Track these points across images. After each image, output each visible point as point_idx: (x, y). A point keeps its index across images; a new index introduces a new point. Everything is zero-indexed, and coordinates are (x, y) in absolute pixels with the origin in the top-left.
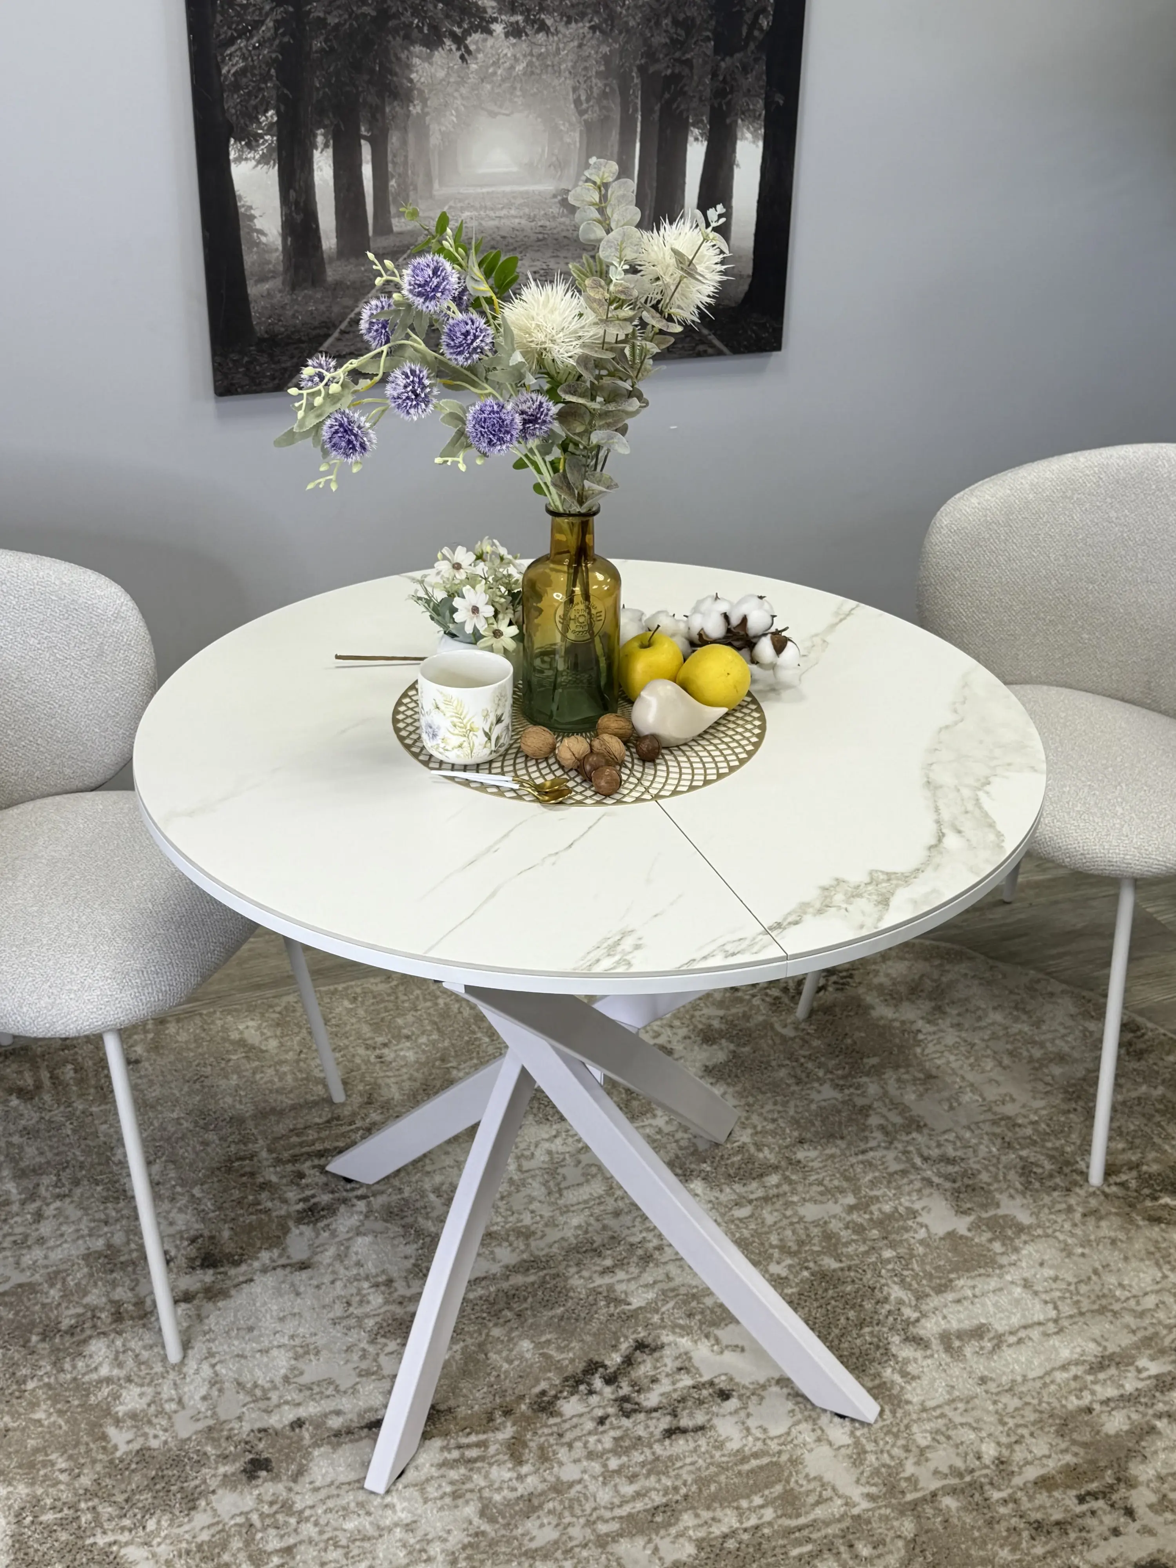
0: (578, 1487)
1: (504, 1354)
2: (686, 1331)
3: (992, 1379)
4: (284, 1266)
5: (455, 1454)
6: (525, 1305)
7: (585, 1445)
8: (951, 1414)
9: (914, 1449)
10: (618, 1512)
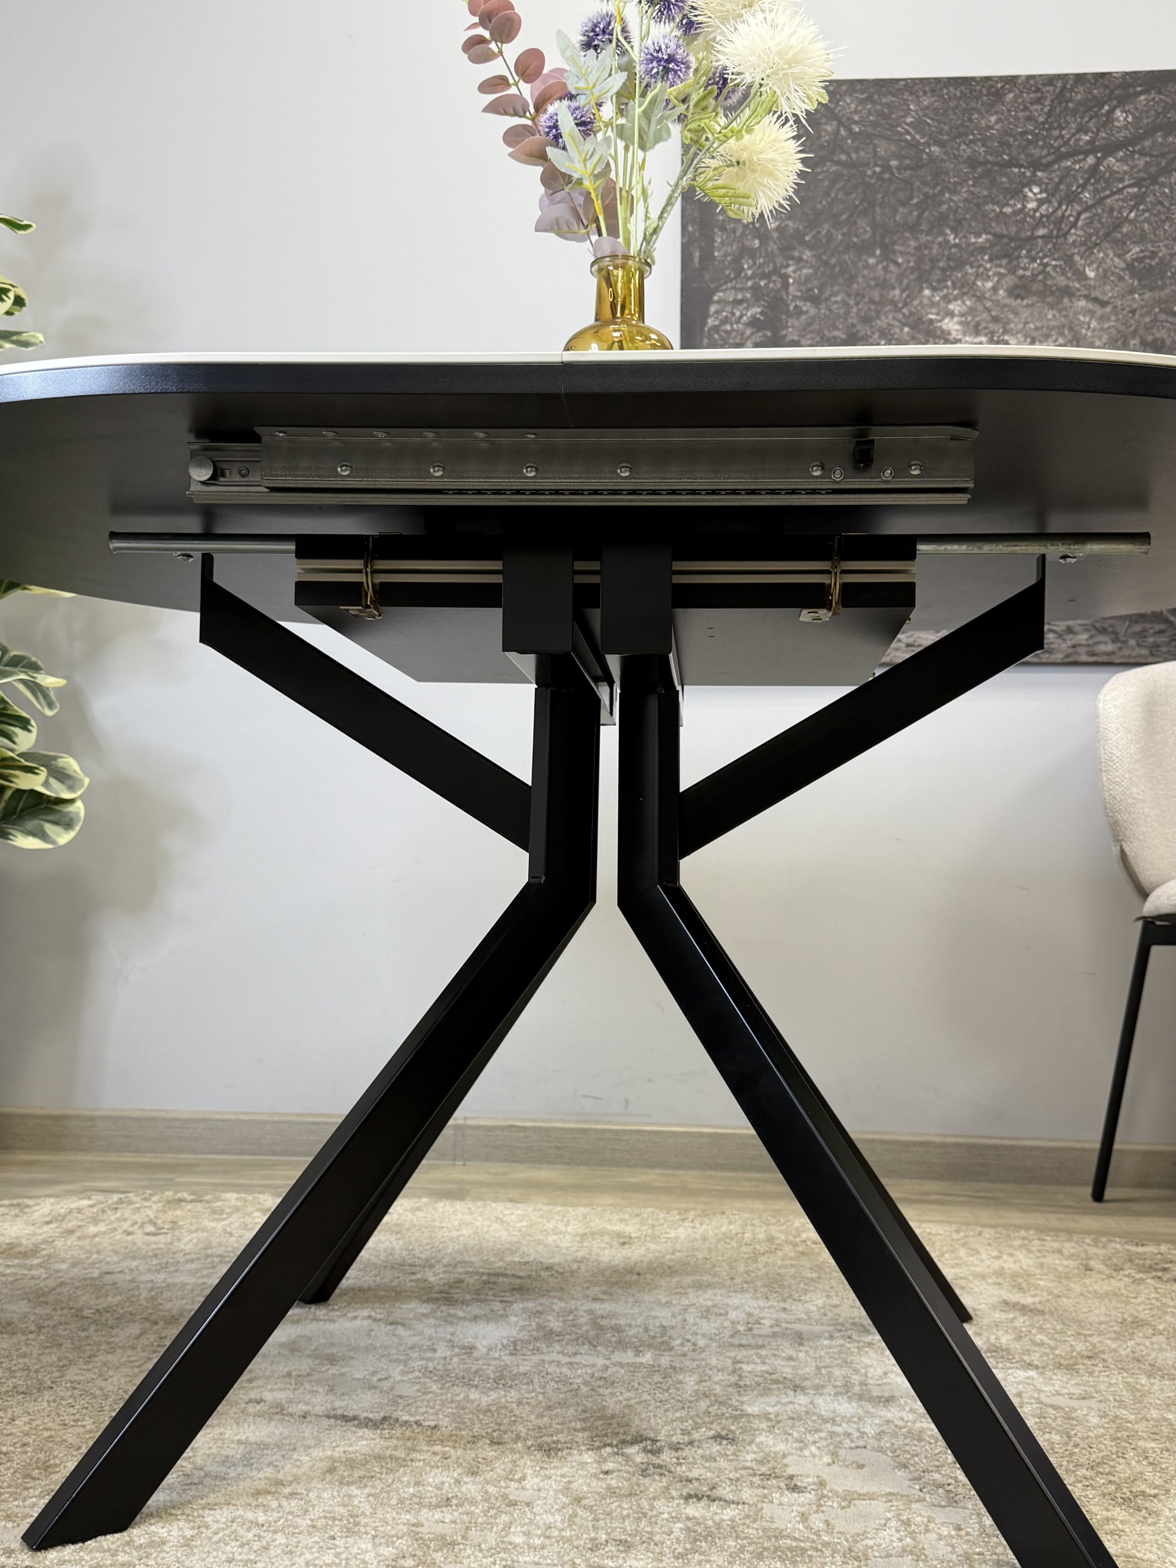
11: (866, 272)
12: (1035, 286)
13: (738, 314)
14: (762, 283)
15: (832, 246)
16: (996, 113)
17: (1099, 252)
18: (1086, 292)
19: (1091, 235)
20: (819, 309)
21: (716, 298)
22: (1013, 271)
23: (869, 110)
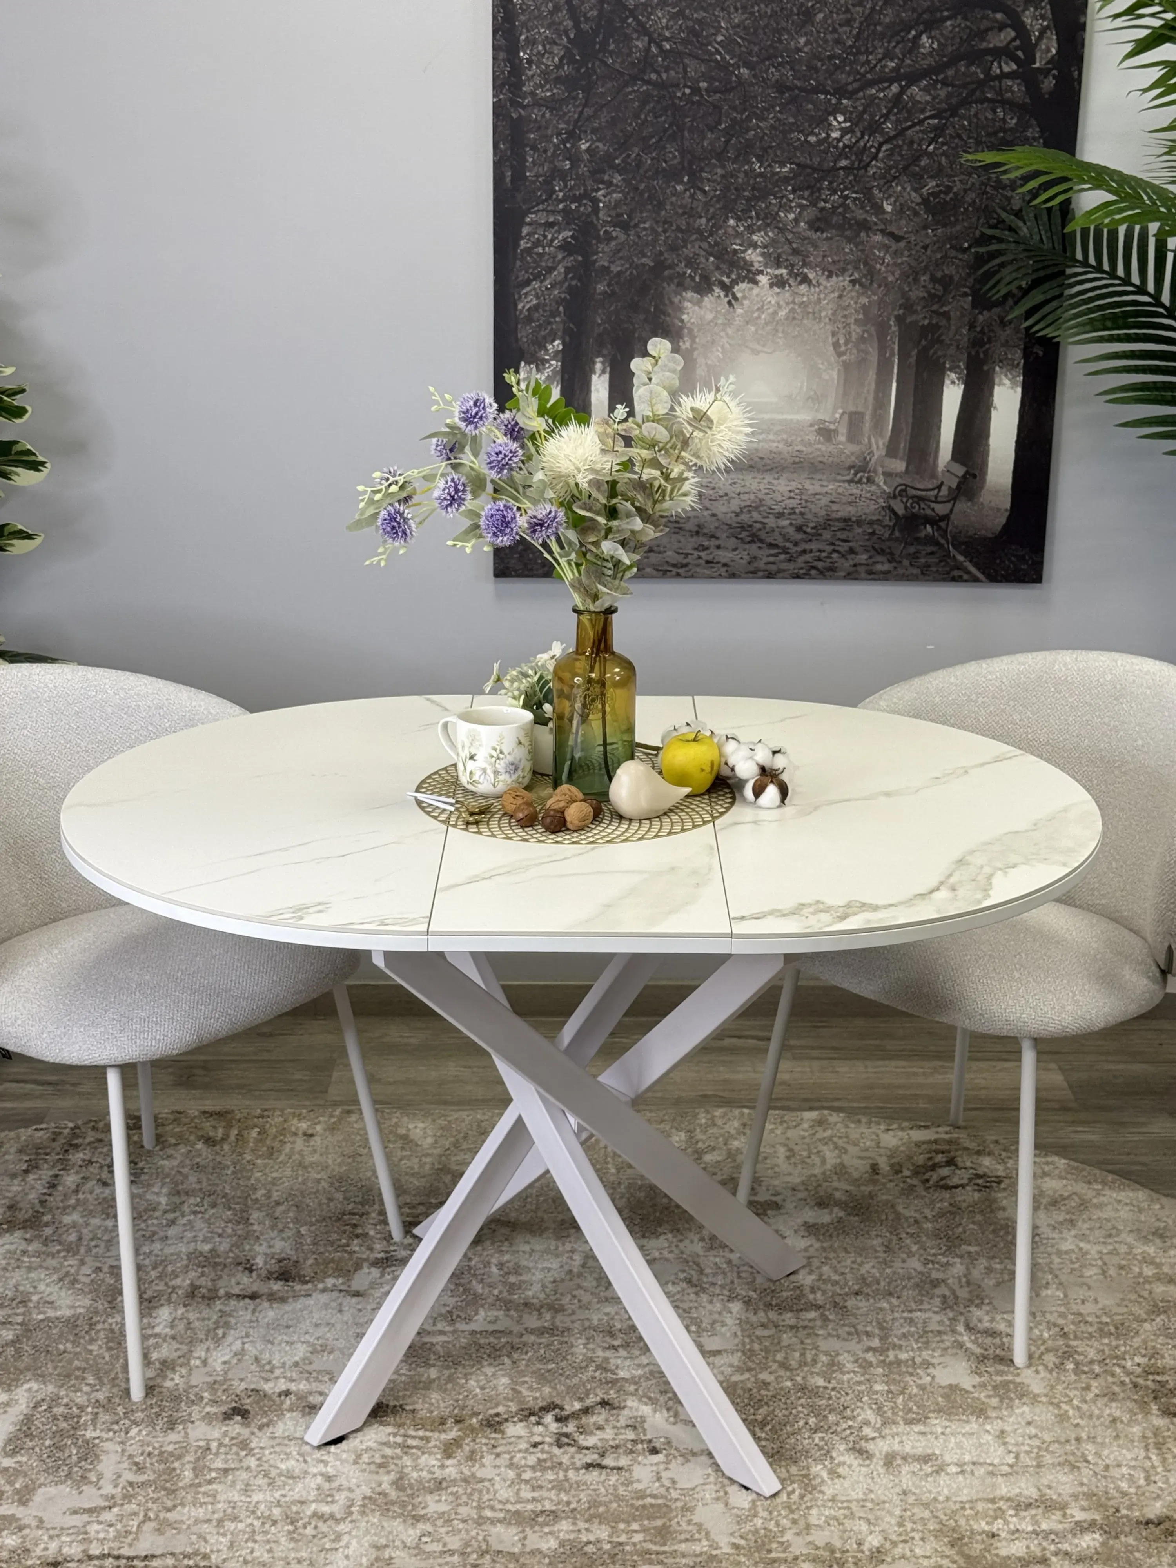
0: (486, 1484)
1: (481, 1383)
2: (653, 1401)
3: (914, 1494)
4: (341, 1291)
5: (399, 1439)
6: (524, 1357)
7: (511, 1458)
8: (854, 1509)
9: (802, 1523)
10: (509, 1507)
11: (674, 199)
12: (835, 219)
13: (549, 237)
14: (573, 207)
15: (641, 171)
16: (806, 34)
17: (897, 185)
18: (882, 227)
19: (891, 168)
20: (629, 235)
21: (528, 220)
22: (814, 204)
23: (681, 26)
